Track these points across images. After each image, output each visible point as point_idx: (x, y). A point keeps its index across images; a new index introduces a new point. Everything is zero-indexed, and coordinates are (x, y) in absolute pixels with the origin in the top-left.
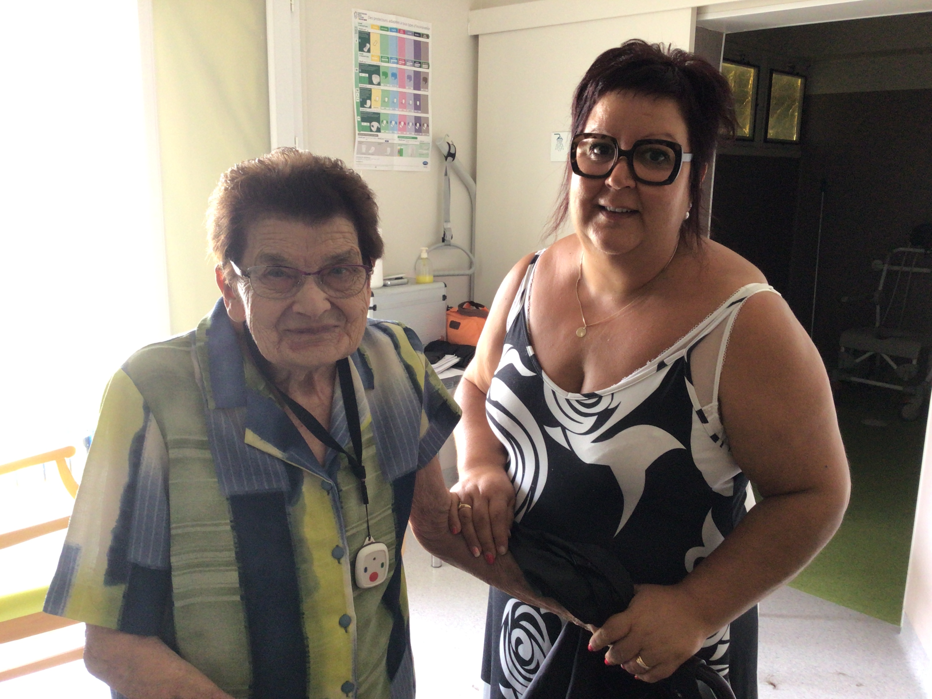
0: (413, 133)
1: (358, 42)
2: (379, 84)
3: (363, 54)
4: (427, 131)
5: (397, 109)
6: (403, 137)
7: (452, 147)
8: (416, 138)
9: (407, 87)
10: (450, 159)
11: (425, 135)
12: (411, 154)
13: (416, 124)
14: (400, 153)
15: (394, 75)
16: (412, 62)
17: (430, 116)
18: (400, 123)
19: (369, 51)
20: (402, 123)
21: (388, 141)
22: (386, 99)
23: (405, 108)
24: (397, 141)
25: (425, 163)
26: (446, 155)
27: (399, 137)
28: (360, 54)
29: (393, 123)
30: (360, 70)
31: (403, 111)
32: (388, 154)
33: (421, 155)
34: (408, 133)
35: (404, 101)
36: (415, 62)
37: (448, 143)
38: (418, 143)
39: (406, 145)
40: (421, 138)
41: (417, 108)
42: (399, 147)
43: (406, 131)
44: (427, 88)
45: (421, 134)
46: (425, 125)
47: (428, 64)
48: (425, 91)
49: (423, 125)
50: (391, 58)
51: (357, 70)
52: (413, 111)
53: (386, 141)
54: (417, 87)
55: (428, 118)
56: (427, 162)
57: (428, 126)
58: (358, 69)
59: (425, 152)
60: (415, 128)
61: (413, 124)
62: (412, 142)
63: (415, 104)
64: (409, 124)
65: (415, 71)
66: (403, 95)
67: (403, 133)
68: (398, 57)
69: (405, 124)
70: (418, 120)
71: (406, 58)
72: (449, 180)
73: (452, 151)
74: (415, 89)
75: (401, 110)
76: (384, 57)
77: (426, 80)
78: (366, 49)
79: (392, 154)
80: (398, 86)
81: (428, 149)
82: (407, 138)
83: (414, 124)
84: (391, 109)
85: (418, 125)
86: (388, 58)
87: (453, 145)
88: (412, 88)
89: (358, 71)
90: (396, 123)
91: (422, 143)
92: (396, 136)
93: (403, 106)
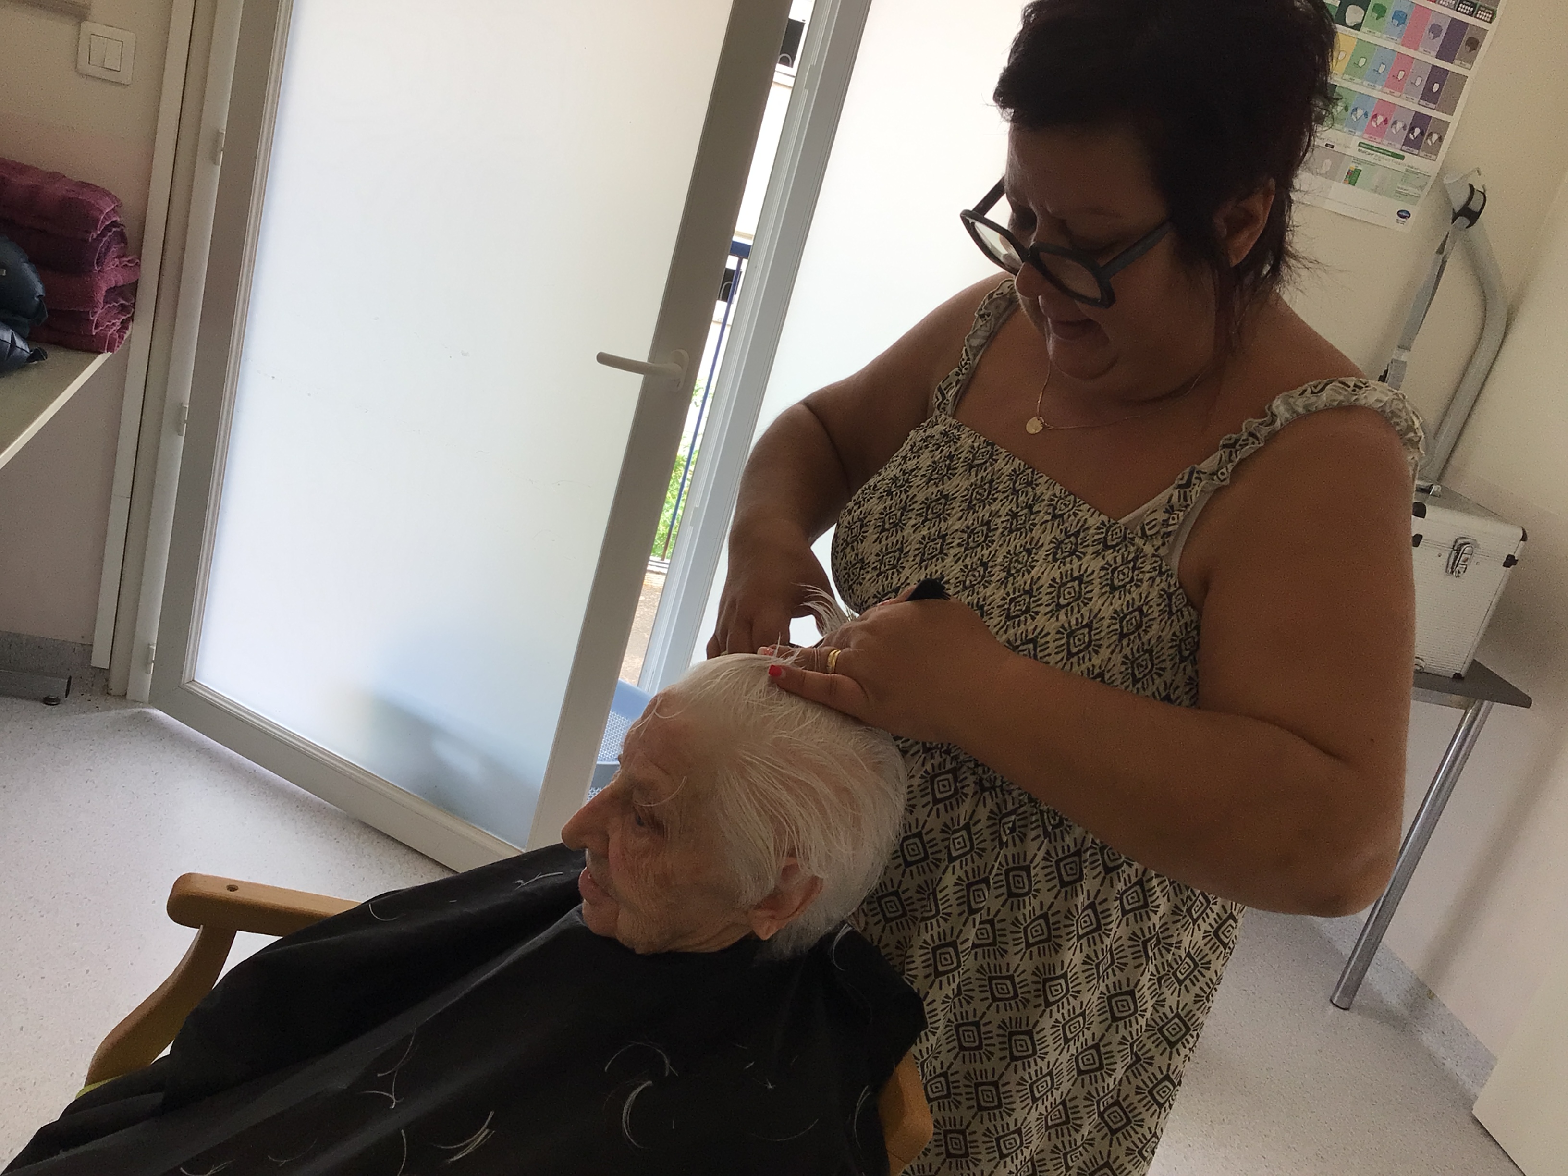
0: (1399, 146)
2: (1357, 27)
4: (1434, 150)
5: (1379, 87)
6: (1371, 148)
7: (1477, 197)
8: (1402, 158)
9: (1421, 49)
10: (1463, 221)
11: (1426, 157)
12: (1377, 187)
13: (1412, 130)
14: (1352, 177)
15: (1400, 17)
17: (1454, 120)
18: (1375, 116)
20: (1380, 119)
21: (1333, 147)
22: (1362, 62)
23: (1400, 90)
24: (1353, 150)
25: (1403, 215)
26: (1457, 210)
27: (1360, 143)
29: (1360, 112)
31: (1391, 93)
32: (1323, 171)
33: (1400, 194)
34: (1386, 142)
35: (1401, 75)
37: (1471, 186)
38: (1403, 169)
39: (1373, 165)
40: (1412, 160)
41: (1428, 96)
42: (1353, 166)
43: (1381, 136)
44: (1472, 63)
45: (1416, 152)
46: (1435, 137)
47: (1494, 14)
48: (1461, 66)
49: (1430, 135)
52: (1416, 100)
53: (1327, 145)
54: (1446, 53)
55: (1448, 123)
56: (1408, 213)
57: (1440, 139)
59: (1411, 190)
60: (1408, 134)
61: (1404, 128)
62: (1391, 162)
63: (1428, 88)
64: (1395, 123)
65: (1453, 20)
66: (1406, 62)
67: (1370, 139)
69: (1386, 121)
70: (1420, 120)
72: (1444, 262)
73: (1475, 206)
74: (1439, 56)
75: (1388, 90)
77: (1474, 45)
79: (1330, 176)
80: (1399, 41)
81: (1422, 188)
82: (1378, 150)
83: (1408, 127)
84: (1365, 83)
85: (1417, 131)
87: (1484, 194)
88: (1435, 54)
90: (1366, 115)
91: (1411, 171)
92: (1356, 140)
93: (1394, 84)
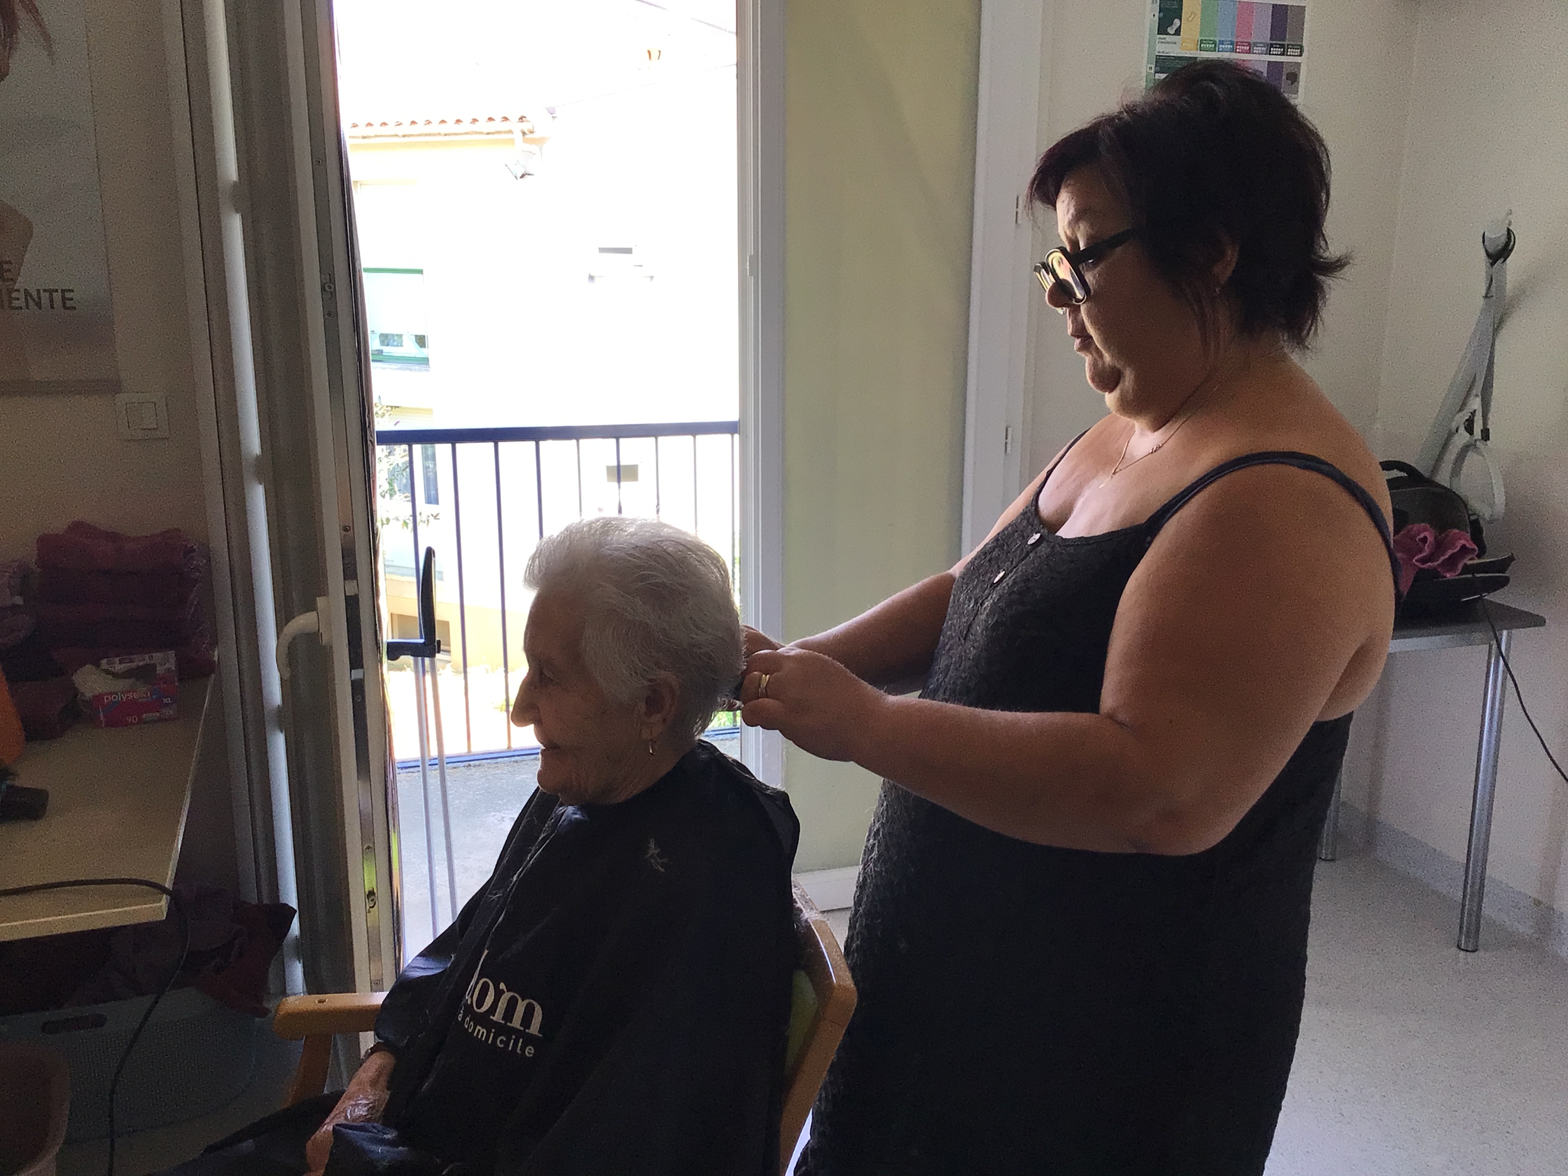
1: (1157, 18)
3: (1165, 38)
16: (1265, 45)
19: (1178, 32)
28: (1160, 38)
30: (1158, 68)
36: (1272, 45)
44: (1296, 93)
47: (1301, 48)
50: (1222, 43)
51: (1151, 68)
58: (1153, 66)
65: (1270, 63)
68: (1235, 40)
71: (1252, 41)
76: (1208, 42)
77: (1294, 77)
78: (1171, 30)
86: (1214, 42)
89: (1153, 71)
